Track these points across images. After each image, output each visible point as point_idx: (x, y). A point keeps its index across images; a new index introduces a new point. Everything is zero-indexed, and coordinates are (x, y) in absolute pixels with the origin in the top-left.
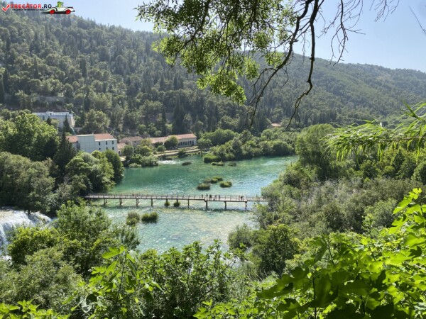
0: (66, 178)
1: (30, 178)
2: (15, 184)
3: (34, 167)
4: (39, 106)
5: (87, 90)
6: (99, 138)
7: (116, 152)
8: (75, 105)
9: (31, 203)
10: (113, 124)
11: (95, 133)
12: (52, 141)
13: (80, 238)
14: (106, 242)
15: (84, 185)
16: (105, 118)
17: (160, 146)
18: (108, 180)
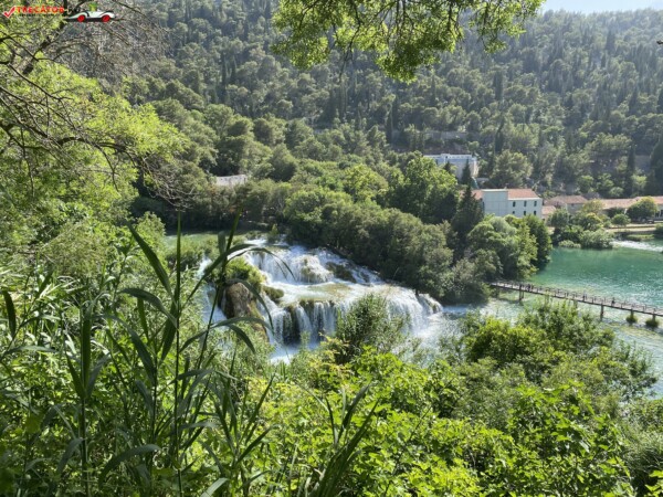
0: (468, 252)
1: (423, 246)
2: (403, 252)
3: (427, 232)
4: (434, 146)
5: (501, 121)
6: (514, 195)
7: (539, 219)
8: (482, 143)
9: (421, 281)
10: (538, 172)
11: (508, 187)
12: (451, 197)
15: (492, 266)
16: (526, 165)
17: (618, 215)
18: (526, 263)
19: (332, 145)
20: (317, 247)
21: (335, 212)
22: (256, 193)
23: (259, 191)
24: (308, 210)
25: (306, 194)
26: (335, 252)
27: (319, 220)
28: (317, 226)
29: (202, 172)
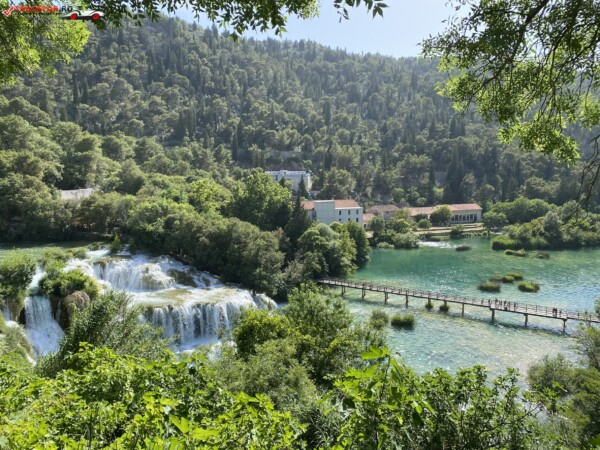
0: (298, 255)
1: (258, 251)
2: (241, 256)
3: (263, 238)
4: (274, 164)
5: (329, 143)
6: (341, 205)
7: (360, 225)
8: (314, 161)
9: (256, 282)
10: (360, 187)
11: (336, 198)
12: (284, 206)
13: (314, 334)
14: (345, 345)
15: (318, 266)
16: (350, 180)
17: (422, 220)
18: (348, 262)
19: (180, 161)
20: (160, 255)
21: (177, 222)
22: (100, 206)
23: (103, 204)
24: (150, 221)
25: (150, 206)
26: (177, 259)
27: (161, 230)
28: (160, 235)
29: (46, 187)
